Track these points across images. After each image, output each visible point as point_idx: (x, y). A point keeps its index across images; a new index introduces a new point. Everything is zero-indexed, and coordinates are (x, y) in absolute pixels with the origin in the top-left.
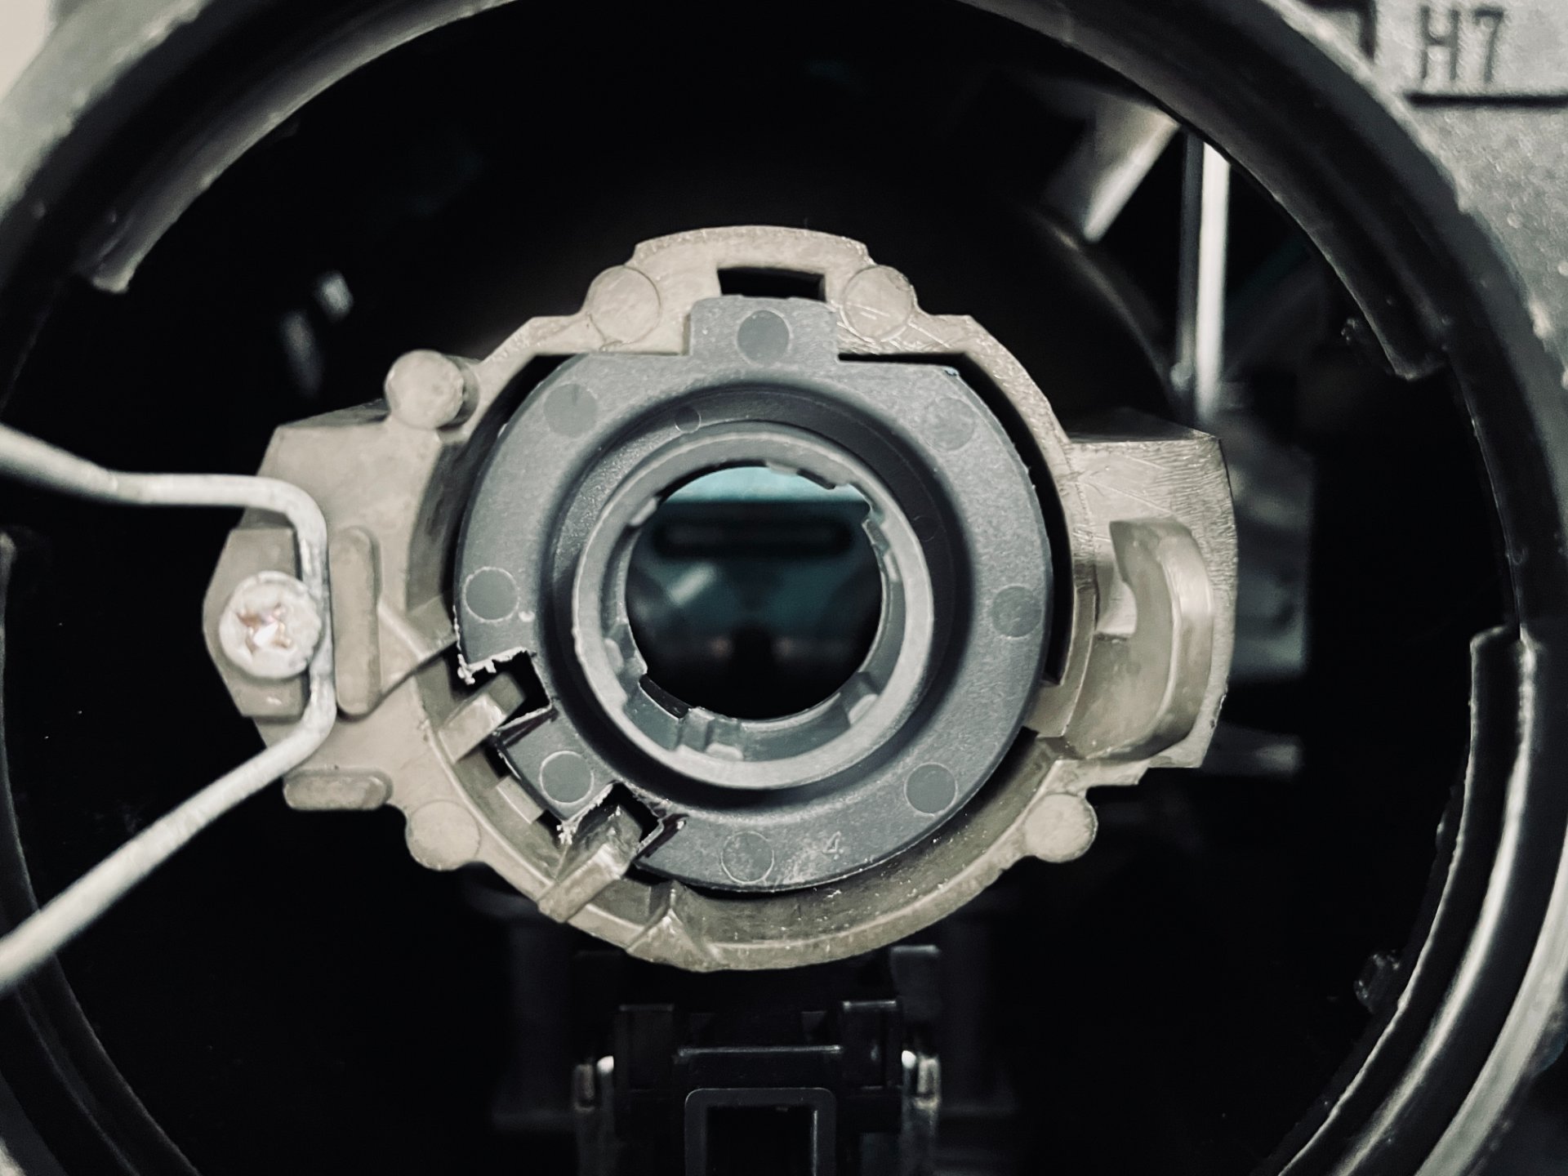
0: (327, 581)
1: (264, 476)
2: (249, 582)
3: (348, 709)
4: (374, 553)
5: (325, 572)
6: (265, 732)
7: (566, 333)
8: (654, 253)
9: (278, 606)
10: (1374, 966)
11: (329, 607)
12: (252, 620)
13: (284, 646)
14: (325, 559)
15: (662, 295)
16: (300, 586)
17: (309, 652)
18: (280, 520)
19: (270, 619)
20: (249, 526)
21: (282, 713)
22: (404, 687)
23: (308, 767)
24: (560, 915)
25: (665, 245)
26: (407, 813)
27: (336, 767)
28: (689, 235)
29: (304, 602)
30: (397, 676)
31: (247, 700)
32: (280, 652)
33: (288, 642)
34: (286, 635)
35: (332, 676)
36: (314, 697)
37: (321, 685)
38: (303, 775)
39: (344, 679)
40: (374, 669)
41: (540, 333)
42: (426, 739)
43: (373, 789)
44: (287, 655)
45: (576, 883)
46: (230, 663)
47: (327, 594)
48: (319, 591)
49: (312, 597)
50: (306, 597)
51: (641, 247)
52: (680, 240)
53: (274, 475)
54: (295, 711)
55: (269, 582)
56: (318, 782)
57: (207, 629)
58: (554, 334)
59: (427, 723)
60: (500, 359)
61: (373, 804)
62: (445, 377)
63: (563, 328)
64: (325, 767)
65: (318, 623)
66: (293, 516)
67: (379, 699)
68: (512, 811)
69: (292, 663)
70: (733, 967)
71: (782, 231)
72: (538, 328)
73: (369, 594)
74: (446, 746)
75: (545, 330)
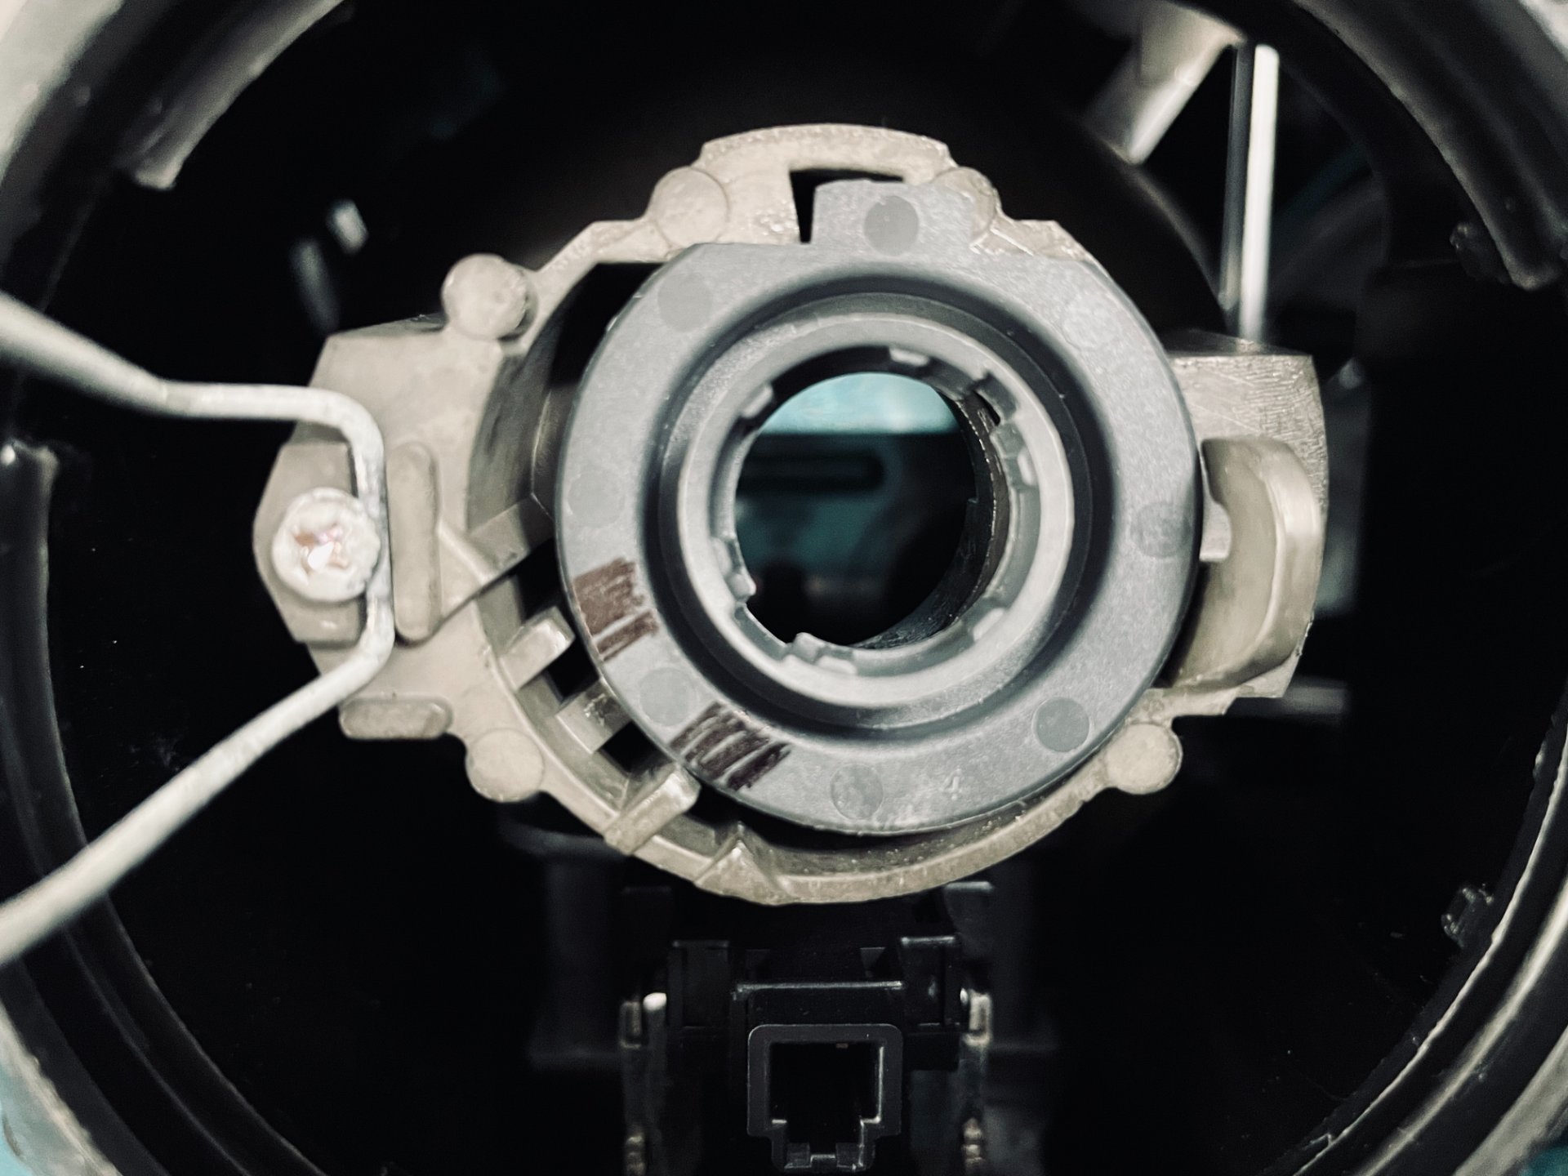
0: (385, 500)
1: (316, 387)
2: (303, 500)
3: (406, 633)
4: (433, 470)
5: (384, 490)
6: (318, 658)
7: (628, 240)
8: (724, 154)
9: (335, 525)
10: (1465, 901)
11: (387, 525)
12: (307, 539)
13: (340, 567)
14: (382, 477)
15: (732, 198)
16: (357, 504)
17: (368, 573)
18: (334, 435)
19: (324, 537)
20: (301, 440)
21: (337, 637)
22: (464, 611)
23: (364, 695)
24: (627, 847)
25: (735, 145)
26: (468, 742)
27: (394, 695)
28: (759, 134)
29: (362, 520)
30: (458, 599)
31: (301, 624)
32: (336, 573)
33: (344, 562)
34: (343, 554)
35: (390, 599)
36: (371, 621)
37: (379, 607)
38: (361, 702)
39: (404, 603)
40: (435, 592)
41: (602, 239)
42: (487, 665)
43: (433, 717)
44: (343, 577)
45: (642, 814)
46: (283, 586)
47: (384, 513)
48: (376, 510)
49: (369, 516)
50: (364, 515)
51: (709, 148)
52: (750, 140)
53: (327, 387)
54: (351, 635)
55: (324, 500)
56: (375, 710)
57: (258, 549)
58: (617, 240)
59: (489, 648)
60: (561, 267)
61: (433, 733)
62: (507, 284)
63: (628, 233)
64: (382, 694)
65: (376, 542)
66: (348, 430)
67: (438, 624)
68: (573, 742)
69: (350, 585)
70: (804, 900)
71: (858, 130)
72: (600, 234)
73: (429, 513)
74: (508, 673)
75: (607, 236)
